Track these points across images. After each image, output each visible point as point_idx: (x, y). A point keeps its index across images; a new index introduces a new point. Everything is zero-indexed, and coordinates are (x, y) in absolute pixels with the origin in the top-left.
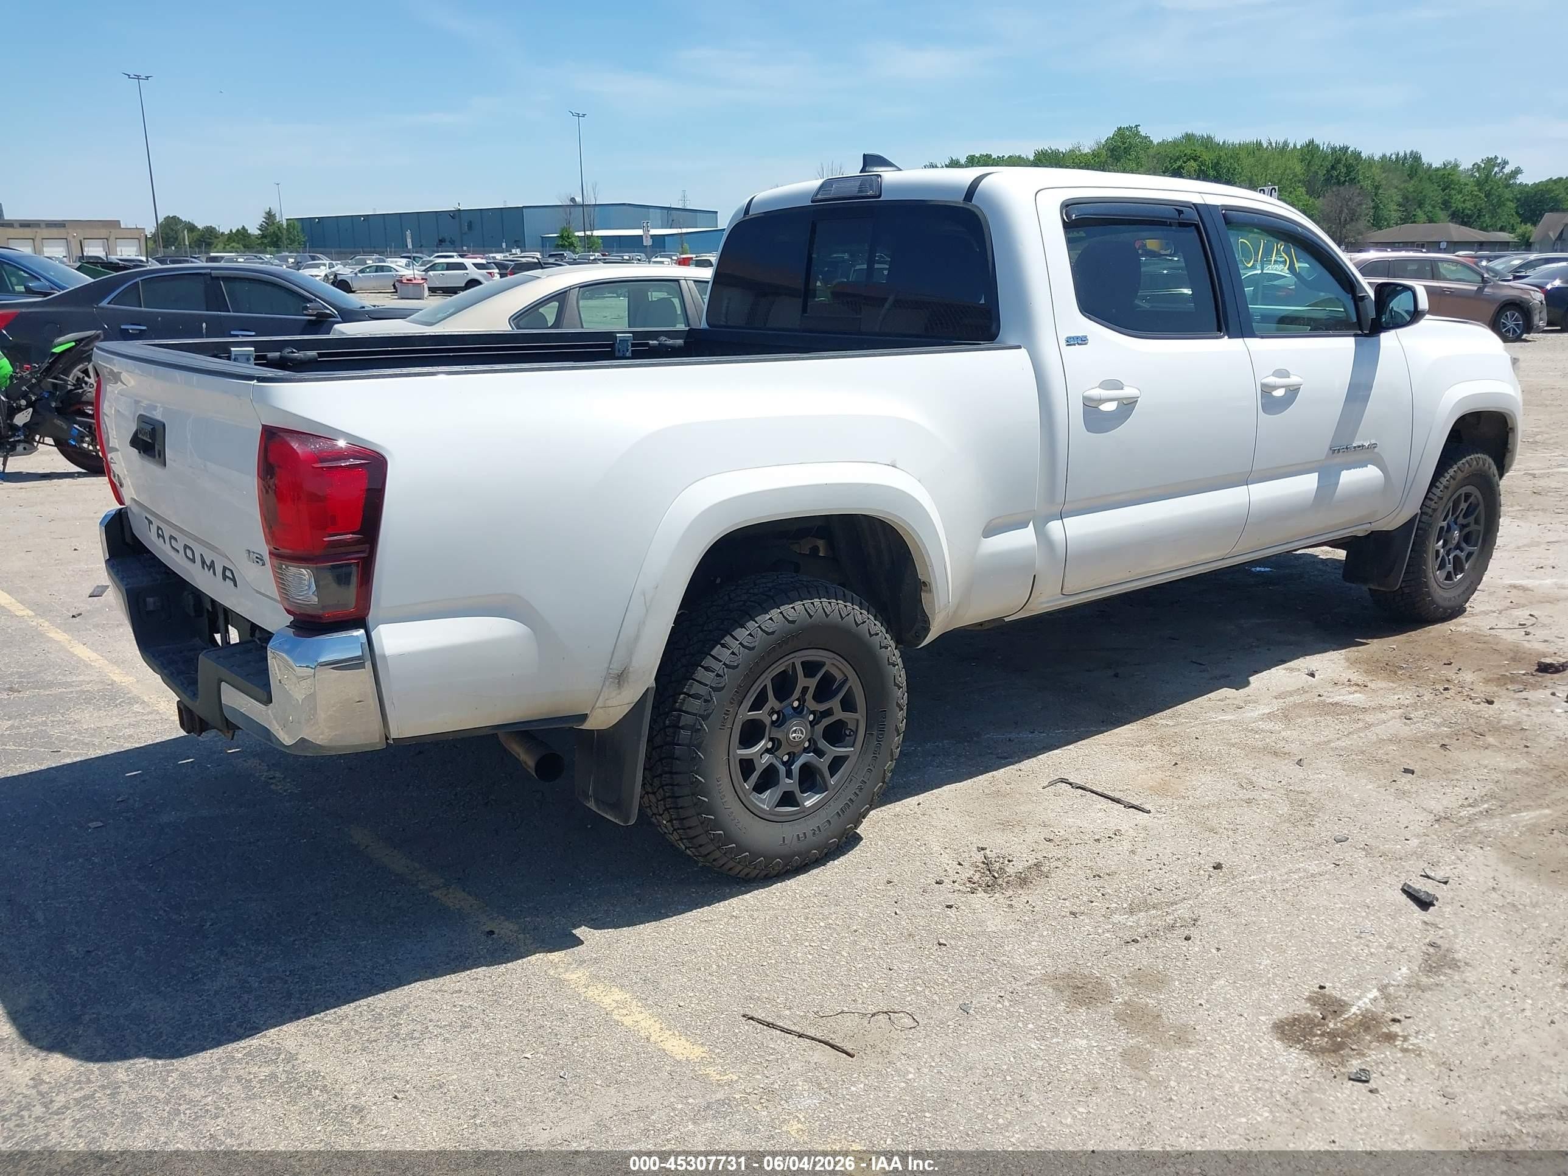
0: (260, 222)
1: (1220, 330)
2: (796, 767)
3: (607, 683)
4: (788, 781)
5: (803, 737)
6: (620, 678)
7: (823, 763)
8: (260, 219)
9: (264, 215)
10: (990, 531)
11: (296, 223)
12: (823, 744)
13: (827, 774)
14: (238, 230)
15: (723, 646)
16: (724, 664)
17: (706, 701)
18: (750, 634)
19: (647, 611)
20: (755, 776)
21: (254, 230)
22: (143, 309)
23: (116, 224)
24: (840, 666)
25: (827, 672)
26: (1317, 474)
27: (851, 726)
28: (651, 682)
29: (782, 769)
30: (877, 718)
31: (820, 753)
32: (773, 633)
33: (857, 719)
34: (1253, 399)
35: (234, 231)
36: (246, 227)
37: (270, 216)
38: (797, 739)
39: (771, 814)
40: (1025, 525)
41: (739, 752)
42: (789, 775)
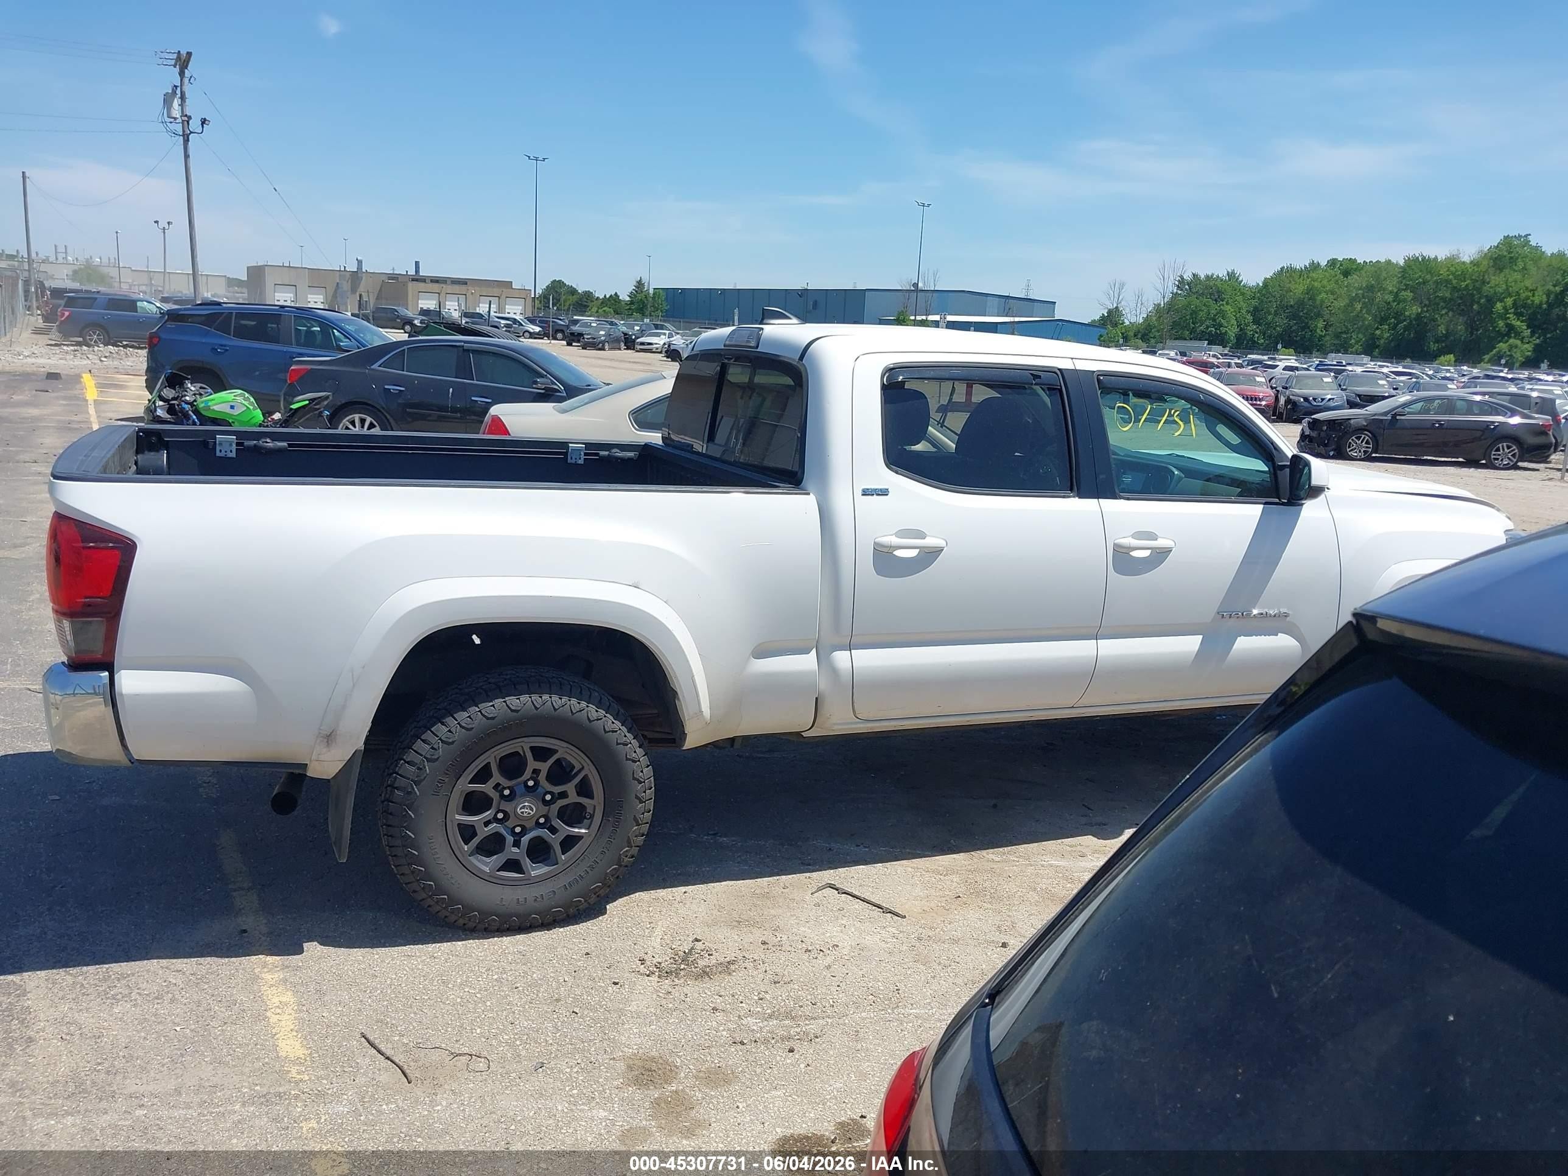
0: (630, 291)
1: (1071, 490)
2: (525, 839)
3: (318, 741)
4: (515, 850)
5: (532, 813)
6: (329, 738)
7: (555, 840)
8: (631, 288)
9: (635, 283)
10: (761, 653)
11: (661, 291)
12: (557, 823)
13: (558, 849)
14: (611, 296)
15: (443, 724)
16: (440, 739)
17: (419, 769)
18: (469, 717)
19: (354, 685)
20: (475, 841)
21: (624, 297)
22: (405, 373)
23: (509, 284)
24: (576, 756)
25: (558, 761)
26: (1201, 636)
27: (589, 810)
28: (360, 745)
29: (510, 839)
30: (614, 807)
31: (553, 830)
32: (493, 718)
33: (595, 804)
34: (1101, 557)
35: (608, 296)
36: (619, 294)
37: (640, 284)
38: (525, 815)
39: (490, 876)
40: (807, 651)
41: (458, 817)
42: (517, 844)
